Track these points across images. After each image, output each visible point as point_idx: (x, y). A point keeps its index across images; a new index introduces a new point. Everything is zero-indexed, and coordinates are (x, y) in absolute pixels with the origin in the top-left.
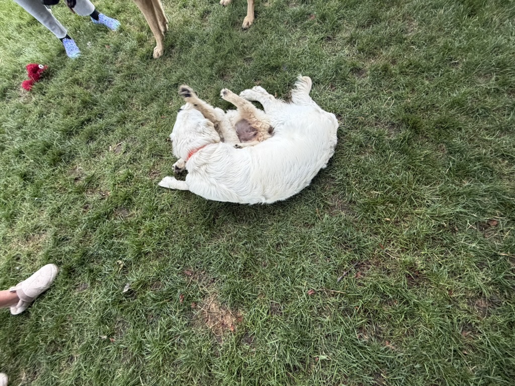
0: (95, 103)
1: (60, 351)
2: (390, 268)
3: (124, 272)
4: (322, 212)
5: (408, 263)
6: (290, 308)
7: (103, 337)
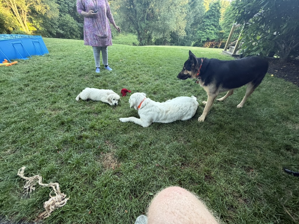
2: (198, 171)
3: (81, 132)
4: (174, 140)
5: (207, 170)
6: (145, 168)
7: (56, 148)
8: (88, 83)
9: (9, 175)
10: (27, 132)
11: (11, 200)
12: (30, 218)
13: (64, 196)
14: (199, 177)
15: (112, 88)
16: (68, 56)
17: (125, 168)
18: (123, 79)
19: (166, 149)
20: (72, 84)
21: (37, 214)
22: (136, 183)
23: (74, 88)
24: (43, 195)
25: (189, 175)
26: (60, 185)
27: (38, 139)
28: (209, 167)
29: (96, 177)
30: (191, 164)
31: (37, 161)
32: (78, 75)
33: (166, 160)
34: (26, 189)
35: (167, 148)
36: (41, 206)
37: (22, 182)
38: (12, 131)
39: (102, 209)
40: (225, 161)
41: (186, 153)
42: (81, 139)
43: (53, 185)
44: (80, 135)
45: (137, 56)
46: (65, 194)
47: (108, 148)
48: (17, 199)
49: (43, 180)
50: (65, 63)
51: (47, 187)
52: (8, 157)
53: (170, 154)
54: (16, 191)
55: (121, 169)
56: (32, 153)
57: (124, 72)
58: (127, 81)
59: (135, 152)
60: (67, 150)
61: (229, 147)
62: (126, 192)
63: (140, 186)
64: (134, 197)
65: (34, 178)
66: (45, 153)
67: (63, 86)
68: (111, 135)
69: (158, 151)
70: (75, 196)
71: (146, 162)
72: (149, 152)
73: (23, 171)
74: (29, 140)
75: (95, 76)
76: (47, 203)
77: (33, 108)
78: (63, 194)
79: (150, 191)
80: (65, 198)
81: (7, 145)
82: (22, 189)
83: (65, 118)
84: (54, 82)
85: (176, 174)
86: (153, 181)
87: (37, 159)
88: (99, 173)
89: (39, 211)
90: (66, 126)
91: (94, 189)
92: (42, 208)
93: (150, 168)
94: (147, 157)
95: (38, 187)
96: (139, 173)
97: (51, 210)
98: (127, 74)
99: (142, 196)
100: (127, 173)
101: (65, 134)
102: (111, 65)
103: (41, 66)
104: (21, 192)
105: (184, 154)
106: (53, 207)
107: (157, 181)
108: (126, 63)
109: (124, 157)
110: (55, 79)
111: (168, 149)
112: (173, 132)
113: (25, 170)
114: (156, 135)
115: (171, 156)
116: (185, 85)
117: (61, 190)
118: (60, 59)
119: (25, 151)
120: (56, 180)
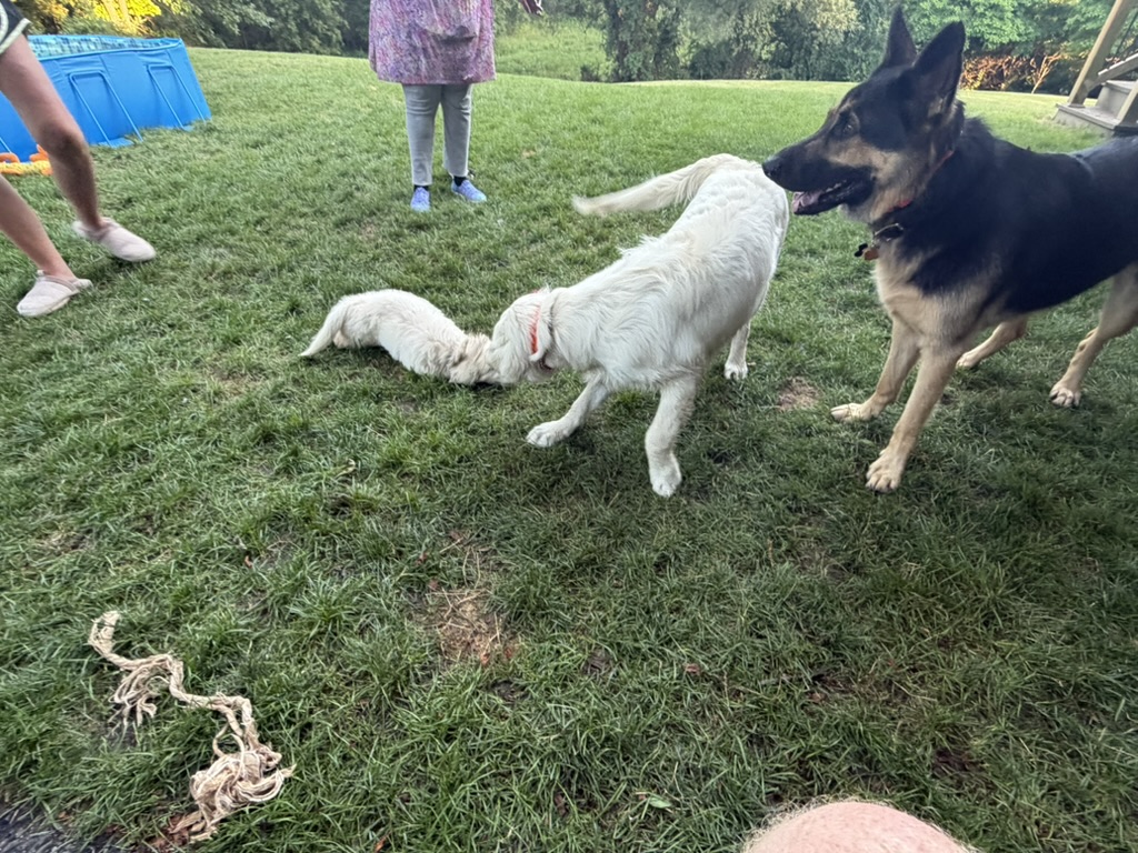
0: (463, 276)
1: (147, 534)
2: (900, 722)
3: (345, 481)
4: (780, 556)
5: (946, 722)
6: (630, 677)
7: (242, 544)
8: (375, 259)
9: (58, 641)
10: (125, 465)
11: (64, 745)
12: (135, 830)
13: (270, 759)
14: (906, 755)
15: (484, 285)
16: (290, 132)
17: (537, 665)
18: (534, 241)
19: (739, 595)
20: (310, 261)
21: (164, 819)
22: (589, 742)
23: (314, 281)
24: (189, 742)
25: (851, 734)
26: (257, 710)
27: (167, 499)
28: (959, 708)
29: (406, 692)
30: (864, 682)
31: (163, 591)
32: (333, 218)
33: (737, 649)
34: (118, 706)
35: (743, 590)
36: (180, 788)
37: (105, 674)
38: (68, 454)
39: (435, 837)
40: (1050, 690)
41: (840, 628)
42: (343, 513)
43: (229, 706)
44: (340, 495)
45: (604, 130)
46: (275, 750)
47: (461, 564)
48: (86, 745)
49: (189, 680)
50: (277, 163)
51: (203, 712)
52: (50, 565)
53: (755, 623)
54: (85, 709)
55: (519, 666)
56: (142, 556)
57: (539, 209)
58: (552, 252)
59: (585, 595)
60: (283, 557)
61: (1073, 618)
62: (542, 776)
63: (608, 759)
64: (578, 804)
65: (154, 663)
66: (196, 560)
67: (268, 268)
68: (474, 505)
69: (697, 603)
70: (317, 765)
71: (638, 649)
72: (651, 604)
73: (110, 631)
74: (133, 499)
75: (408, 228)
76: (202, 781)
77: (146, 359)
78: (267, 749)
79: (654, 787)
80: (278, 766)
81: (50, 515)
82: (107, 704)
83: (279, 416)
84: (229, 247)
85: (783, 726)
86: (667, 741)
87: (162, 583)
88: (419, 673)
89: (172, 807)
90: (279, 449)
91: (398, 746)
92: (185, 795)
93: (655, 679)
94: (641, 627)
95: (166, 707)
96: (604, 699)
97: (221, 813)
98: (555, 220)
99: (615, 807)
100: (547, 689)
101: (275, 484)
102: (481, 173)
103: (180, 177)
104: (101, 718)
105: (828, 628)
106: (228, 800)
107: (687, 744)
108: (553, 168)
109: (533, 614)
110: (237, 237)
111: (747, 596)
112: (778, 514)
113: (116, 627)
114: (688, 523)
115: (762, 633)
116: (842, 282)
117: (259, 729)
118: (256, 145)
119: (115, 544)
120: (239, 687)
